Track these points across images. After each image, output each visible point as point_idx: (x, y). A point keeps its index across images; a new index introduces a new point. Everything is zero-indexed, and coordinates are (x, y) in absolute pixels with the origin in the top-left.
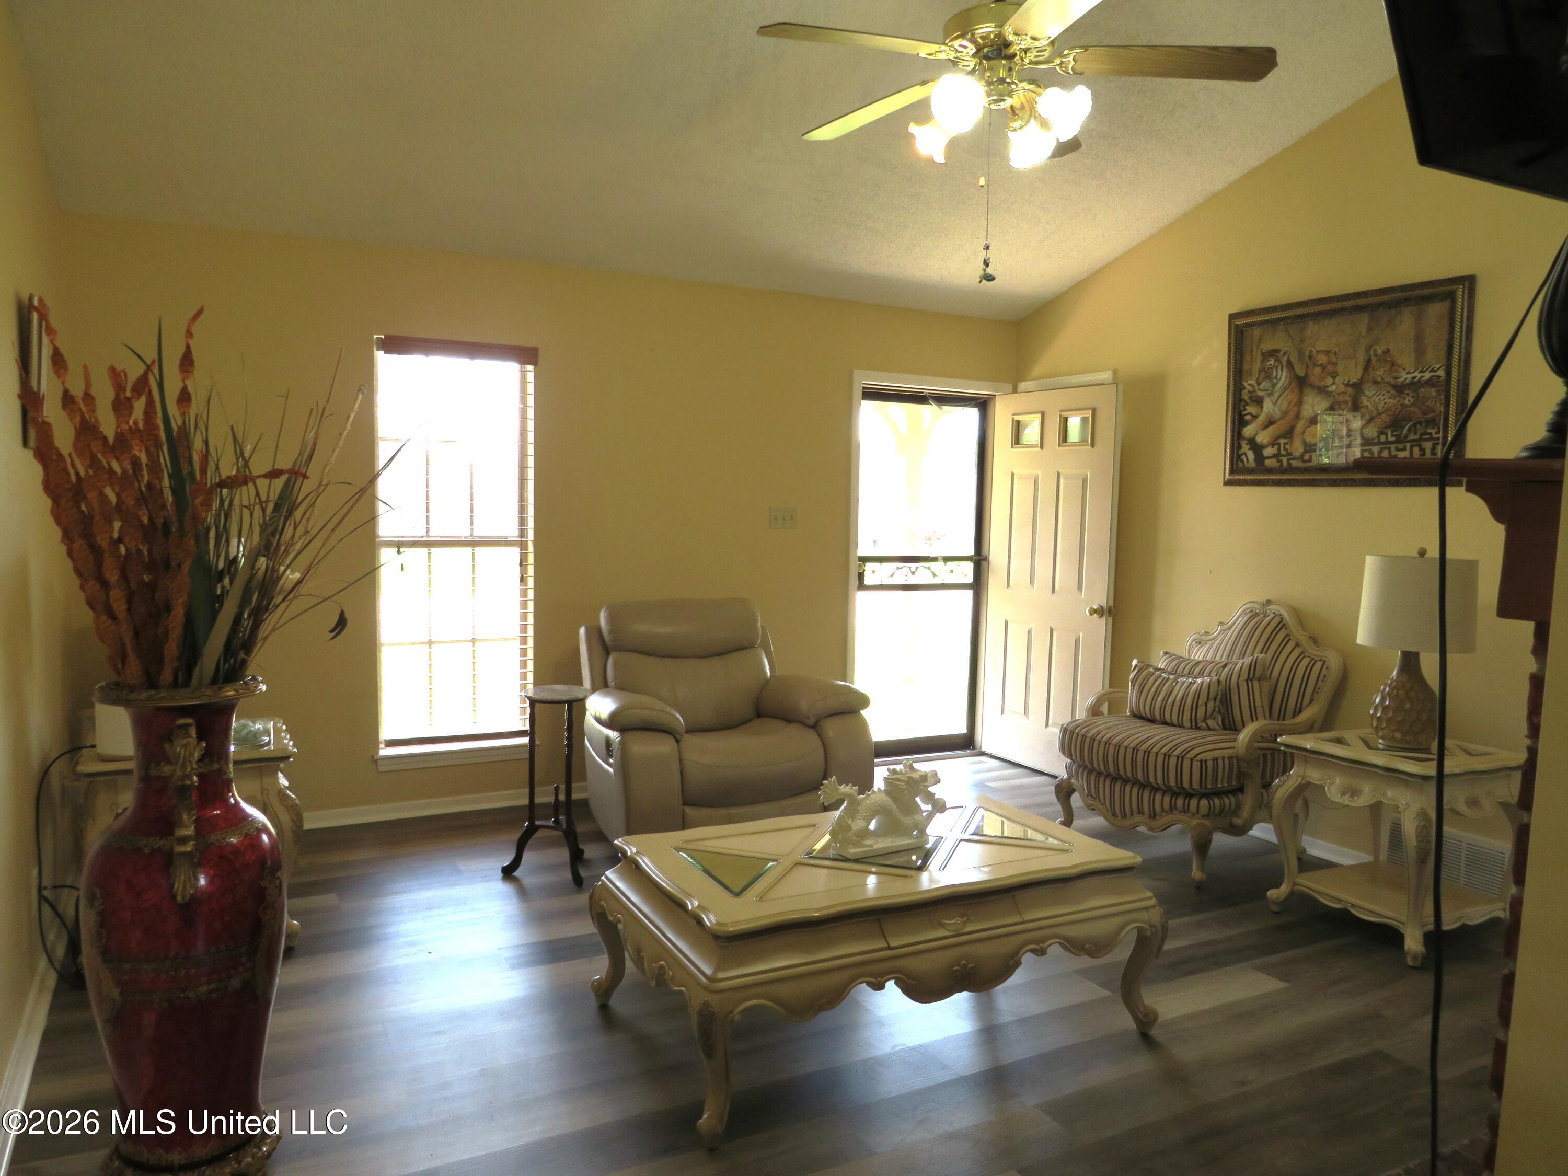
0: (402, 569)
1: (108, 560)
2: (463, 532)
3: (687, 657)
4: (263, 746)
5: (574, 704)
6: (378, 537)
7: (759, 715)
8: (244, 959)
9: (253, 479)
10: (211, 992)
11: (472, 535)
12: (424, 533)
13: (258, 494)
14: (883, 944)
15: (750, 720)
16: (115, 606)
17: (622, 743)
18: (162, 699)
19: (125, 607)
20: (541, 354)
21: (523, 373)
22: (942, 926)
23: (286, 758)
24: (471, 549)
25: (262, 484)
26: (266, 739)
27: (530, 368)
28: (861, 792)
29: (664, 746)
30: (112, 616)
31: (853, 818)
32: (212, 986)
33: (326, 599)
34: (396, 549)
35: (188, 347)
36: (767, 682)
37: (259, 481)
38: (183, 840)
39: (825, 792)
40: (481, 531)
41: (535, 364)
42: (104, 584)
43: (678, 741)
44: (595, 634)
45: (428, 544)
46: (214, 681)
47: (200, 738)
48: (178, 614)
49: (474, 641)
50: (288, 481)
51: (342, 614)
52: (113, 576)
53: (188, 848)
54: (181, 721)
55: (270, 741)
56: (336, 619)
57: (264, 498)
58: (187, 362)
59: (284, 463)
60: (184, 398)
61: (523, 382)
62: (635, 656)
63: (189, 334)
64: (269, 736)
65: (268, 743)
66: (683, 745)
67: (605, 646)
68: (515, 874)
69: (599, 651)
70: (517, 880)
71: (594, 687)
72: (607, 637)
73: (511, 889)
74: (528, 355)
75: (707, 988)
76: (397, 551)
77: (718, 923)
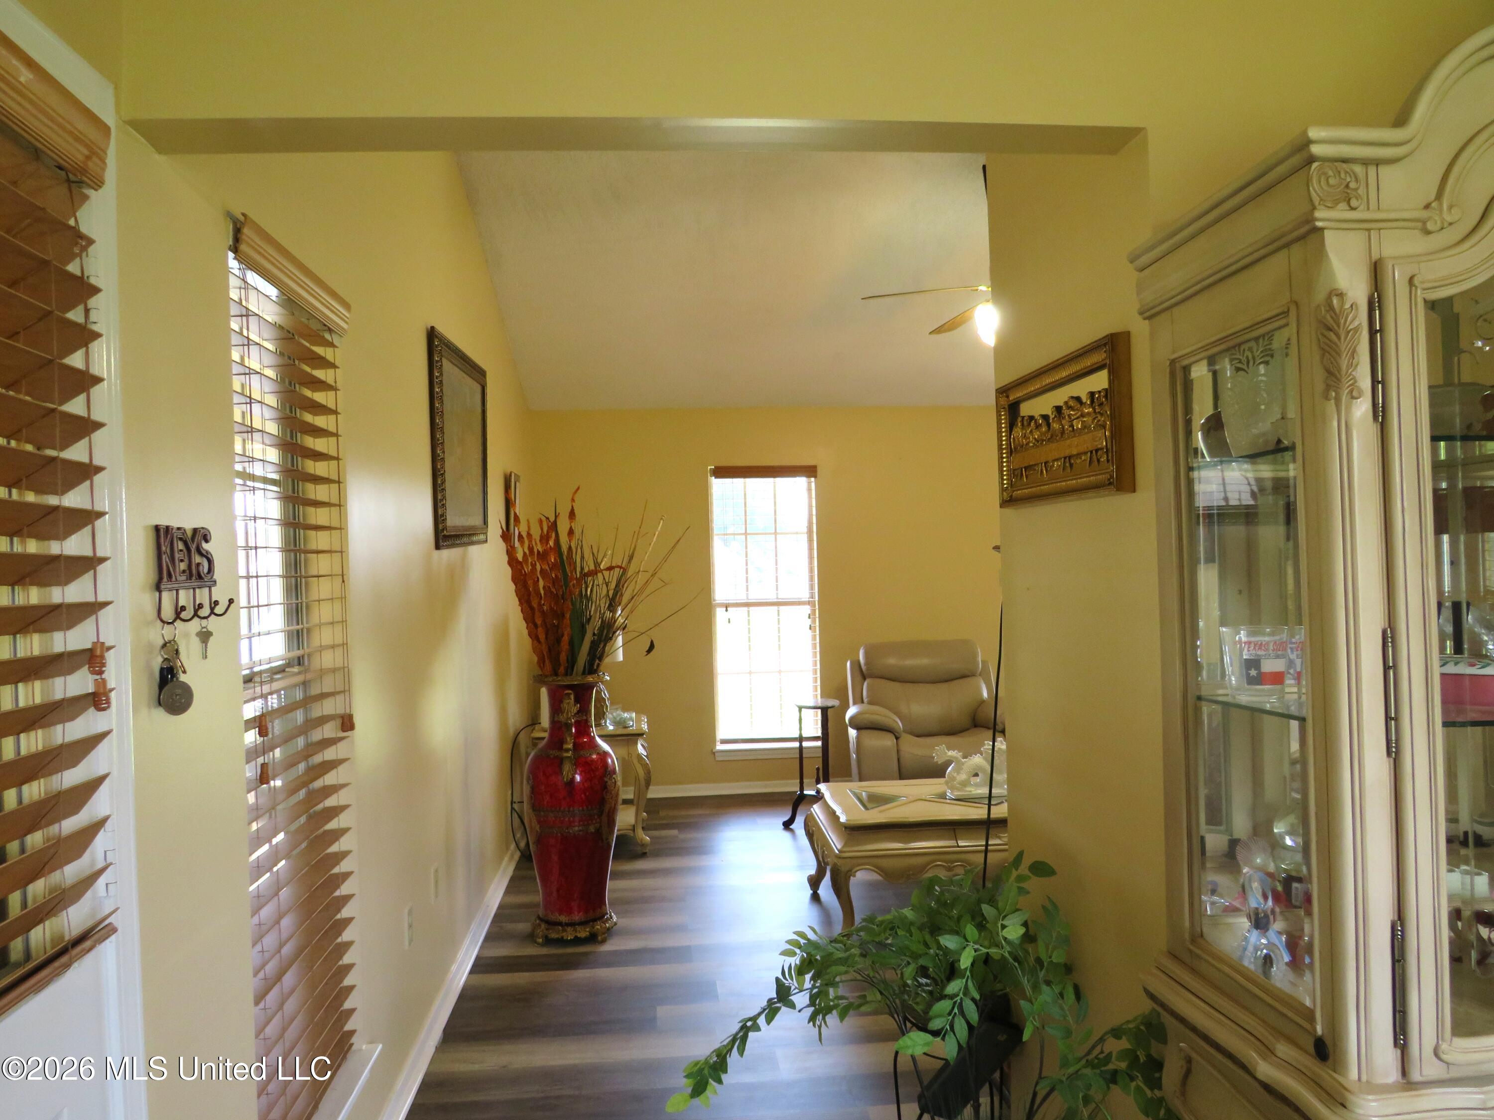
0: (729, 622)
1: (537, 614)
2: (772, 597)
3: (921, 682)
4: (629, 727)
5: (829, 710)
6: (714, 600)
7: (976, 726)
8: (596, 817)
9: (601, 571)
10: (580, 831)
11: (777, 598)
12: (745, 598)
13: (604, 579)
15: (967, 729)
16: (540, 637)
17: (858, 738)
18: (559, 680)
19: (544, 636)
20: (819, 470)
21: (809, 483)
22: (999, 838)
23: (642, 735)
24: (776, 607)
25: (606, 573)
26: (631, 723)
27: (813, 479)
28: (965, 757)
29: (888, 741)
30: (539, 642)
31: (958, 773)
32: (580, 828)
33: (642, 634)
34: (725, 609)
35: (572, 507)
36: (982, 702)
37: (604, 572)
38: (567, 750)
39: (937, 754)
40: (783, 595)
41: (815, 477)
42: (536, 626)
43: (897, 738)
44: (856, 665)
45: (747, 605)
46: (584, 673)
47: (577, 701)
48: (566, 638)
49: (780, 672)
50: (621, 572)
51: (652, 642)
52: (539, 622)
53: (569, 754)
54: (567, 692)
56: (649, 645)
57: (607, 581)
58: (572, 515)
59: (617, 561)
60: (571, 532)
61: (809, 490)
62: (883, 681)
63: (573, 500)
64: (633, 721)
65: (632, 726)
66: (901, 741)
67: (862, 674)
68: (791, 827)
69: (859, 678)
70: (792, 831)
71: (854, 703)
72: (864, 668)
73: (787, 835)
74: (810, 471)
75: (837, 856)
76: (727, 610)
77: (847, 820)
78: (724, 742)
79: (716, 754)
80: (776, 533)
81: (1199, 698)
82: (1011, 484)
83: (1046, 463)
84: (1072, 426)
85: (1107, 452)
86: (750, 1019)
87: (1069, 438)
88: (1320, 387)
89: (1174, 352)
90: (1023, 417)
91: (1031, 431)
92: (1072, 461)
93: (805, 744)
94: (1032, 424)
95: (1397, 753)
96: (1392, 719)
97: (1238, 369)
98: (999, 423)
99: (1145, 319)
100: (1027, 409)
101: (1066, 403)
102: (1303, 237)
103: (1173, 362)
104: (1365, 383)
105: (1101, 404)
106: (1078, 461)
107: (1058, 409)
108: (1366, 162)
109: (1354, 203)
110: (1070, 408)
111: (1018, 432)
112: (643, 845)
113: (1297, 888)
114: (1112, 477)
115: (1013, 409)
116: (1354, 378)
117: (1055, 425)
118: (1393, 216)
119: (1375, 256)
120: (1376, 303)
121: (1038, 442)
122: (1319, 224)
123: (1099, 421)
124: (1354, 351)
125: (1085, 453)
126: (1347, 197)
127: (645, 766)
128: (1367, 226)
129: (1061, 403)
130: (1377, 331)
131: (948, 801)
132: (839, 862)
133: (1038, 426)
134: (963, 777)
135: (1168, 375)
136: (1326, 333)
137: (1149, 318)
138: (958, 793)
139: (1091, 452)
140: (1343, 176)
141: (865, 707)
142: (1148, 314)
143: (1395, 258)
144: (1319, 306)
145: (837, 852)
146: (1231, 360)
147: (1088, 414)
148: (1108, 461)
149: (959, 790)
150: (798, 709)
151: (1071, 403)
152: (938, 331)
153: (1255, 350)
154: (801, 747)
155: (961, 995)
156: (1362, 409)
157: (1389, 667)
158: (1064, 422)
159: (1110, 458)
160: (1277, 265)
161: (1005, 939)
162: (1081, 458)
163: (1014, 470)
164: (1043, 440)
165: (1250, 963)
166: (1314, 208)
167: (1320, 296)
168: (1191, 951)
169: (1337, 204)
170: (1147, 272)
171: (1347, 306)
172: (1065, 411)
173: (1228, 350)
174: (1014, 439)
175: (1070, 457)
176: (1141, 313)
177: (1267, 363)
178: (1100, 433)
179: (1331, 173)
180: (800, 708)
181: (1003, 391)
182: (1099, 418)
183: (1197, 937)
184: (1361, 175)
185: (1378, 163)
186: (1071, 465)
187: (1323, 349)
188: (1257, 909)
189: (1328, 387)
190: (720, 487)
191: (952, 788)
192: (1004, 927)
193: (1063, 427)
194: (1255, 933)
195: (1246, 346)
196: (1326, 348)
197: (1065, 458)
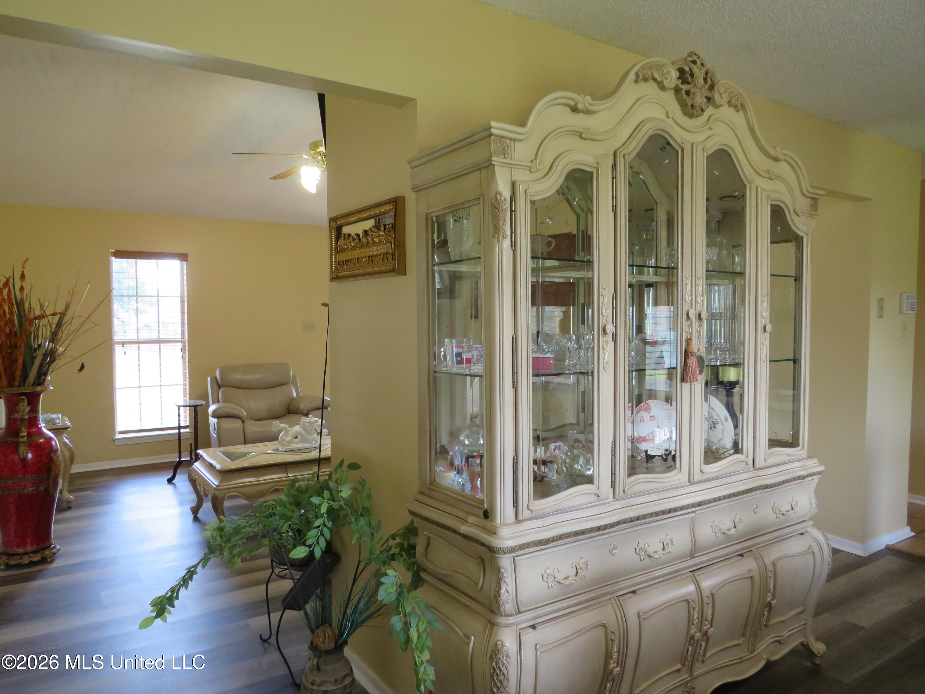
0: (125, 354)
2: (155, 337)
3: (257, 389)
4: (56, 424)
5: (198, 407)
6: (114, 340)
7: (289, 413)
9: (47, 316)
10: (33, 491)
11: (159, 338)
12: (136, 338)
13: (49, 321)
14: (285, 475)
15: (285, 415)
17: (218, 423)
18: (14, 390)
20: (189, 256)
21: (181, 265)
22: (311, 470)
23: (67, 428)
24: (158, 344)
26: (58, 421)
27: (184, 262)
28: (290, 427)
29: (237, 424)
31: (286, 437)
32: (34, 489)
33: (76, 358)
34: (122, 345)
35: (23, 272)
36: (293, 399)
37: (49, 317)
38: (23, 437)
39: (274, 426)
40: (163, 336)
41: (186, 261)
43: (243, 422)
44: (214, 380)
45: (138, 343)
46: (33, 384)
47: (29, 403)
48: (20, 362)
49: (161, 386)
50: (60, 317)
51: (83, 364)
53: (24, 440)
54: (21, 398)
55: (60, 422)
56: (80, 366)
57: (51, 323)
58: (23, 277)
59: (59, 310)
60: (22, 289)
61: (182, 269)
62: (232, 389)
63: (24, 267)
64: (59, 420)
66: (245, 423)
67: (218, 385)
68: (173, 482)
69: (216, 387)
70: (173, 484)
71: (213, 403)
72: (219, 381)
73: (170, 487)
74: (183, 257)
75: (215, 489)
76: (123, 346)
77: (221, 467)
78: (121, 433)
79: (116, 441)
80: (158, 296)
81: (435, 372)
82: (337, 269)
83: (358, 259)
84: (373, 241)
85: (392, 255)
86: (193, 567)
87: (371, 247)
88: (491, 232)
89: (427, 210)
90: (345, 234)
91: (350, 242)
92: (373, 259)
93: (182, 431)
94: (351, 238)
95: (516, 386)
96: (515, 373)
97: (456, 221)
98: (331, 236)
99: (414, 192)
100: (346, 230)
101: (370, 229)
102: (487, 167)
103: (427, 214)
104: (508, 232)
105: (389, 231)
106: (376, 259)
107: (366, 232)
108: (511, 139)
109: (506, 156)
110: (372, 231)
111: (341, 242)
112: (69, 502)
113: (471, 461)
114: (395, 267)
115: (339, 229)
116: (504, 230)
117: (364, 240)
118: (520, 163)
119: (513, 179)
120: (513, 199)
121: (354, 247)
122: (493, 163)
123: (388, 239)
124: (505, 219)
125: (380, 255)
126: (504, 153)
127: (70, 449)
128: (512, 167)
129: (367, 229)
130: (513, 211)
131: (280, 453)
132: (217, 493)
133: (354, 239)
134: (289, 438)
135: (425, 220)
136: (495, 210)
137: (416, 192)
138: (286, 448)
139: (384, 255)
140: (502, 143)
141: (221, 404)
142: (416, 190)
143: (520, 181)
144: (492, 198)
145: (215, 487)
146: (453, 216)
147: (383, 235)
148: (393, 259)
149: (287, 446)
150: (177, 407)
151: (373, 229)
152: (275, 178)
153: (463, 212)
154: (179, 433)
155: (322, 526)
156: (506, 243)
157: (514, 351)
158: (369, 238)
159: (394, 258)
160: (476, 176)
161: (341, 497)
162: (378, 257)
163: (339, 262)
164: (357, 247)
165: (456, 487)
166: (492, 156)
167: (492, 194)
168: (430, 488)
169: (500, 155)
170: (416, 169)
171: (503, 199)
172: (370, 233)
173: (451, 212)
174: (339, 245)
175: (372, 257)
176: (412, 189)
177: (467, 219)
178: (388, 245)
179: (498, 141)
180: (179, 407)
181: (333, 220)
182: (389, 237)
183: (433, 482)
184: (509, 145)
185: (515, 140)
186: (372, 261)
187: (493, 216)
188: (458, 465)
189: (495, 233)
190: (117, 264)
191: (283, 446)
192: (341, 491)
193: (368, 241)
194: (458, 476)
195: (460, 211)
196: (495, 216)
197: (369, 257)
